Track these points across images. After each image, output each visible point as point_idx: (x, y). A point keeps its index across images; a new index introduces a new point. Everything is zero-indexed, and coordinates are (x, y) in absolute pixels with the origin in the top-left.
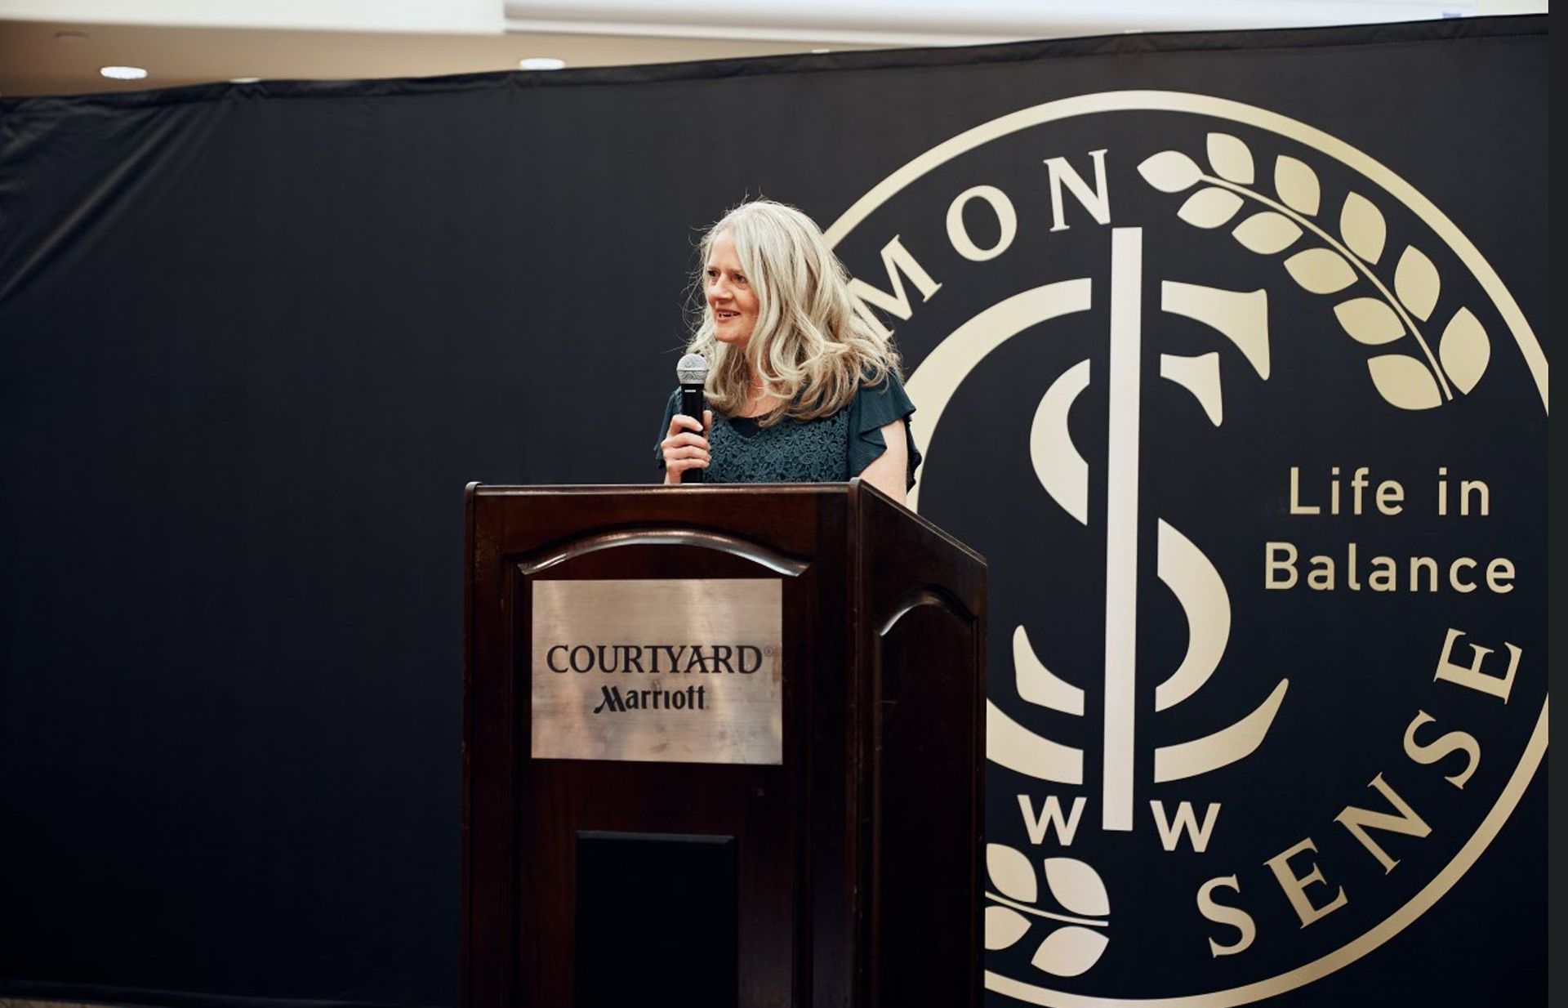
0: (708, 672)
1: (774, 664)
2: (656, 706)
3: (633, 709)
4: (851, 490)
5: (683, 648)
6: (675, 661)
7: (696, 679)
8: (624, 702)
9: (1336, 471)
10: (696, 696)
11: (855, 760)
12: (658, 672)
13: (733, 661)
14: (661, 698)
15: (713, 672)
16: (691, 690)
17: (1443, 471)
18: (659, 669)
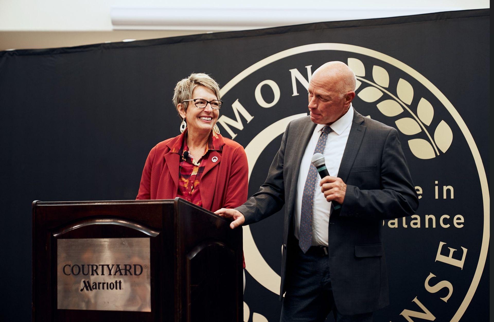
0: (122, 275)
1: (147, 271)
2: (103, 288)
3: (95, 290)
4: (175, 202)
5: (113, 265)
6: (110, 271)
7: (118, 278)
8: (91, 287)
10: (118, 284)
11: (178, 310)
12: (104, 275)
13: (132, 270)
14: (105, 285)
15: (125, 275)
16: (116, 282)
17: (436, 182)
18: (104, 273)
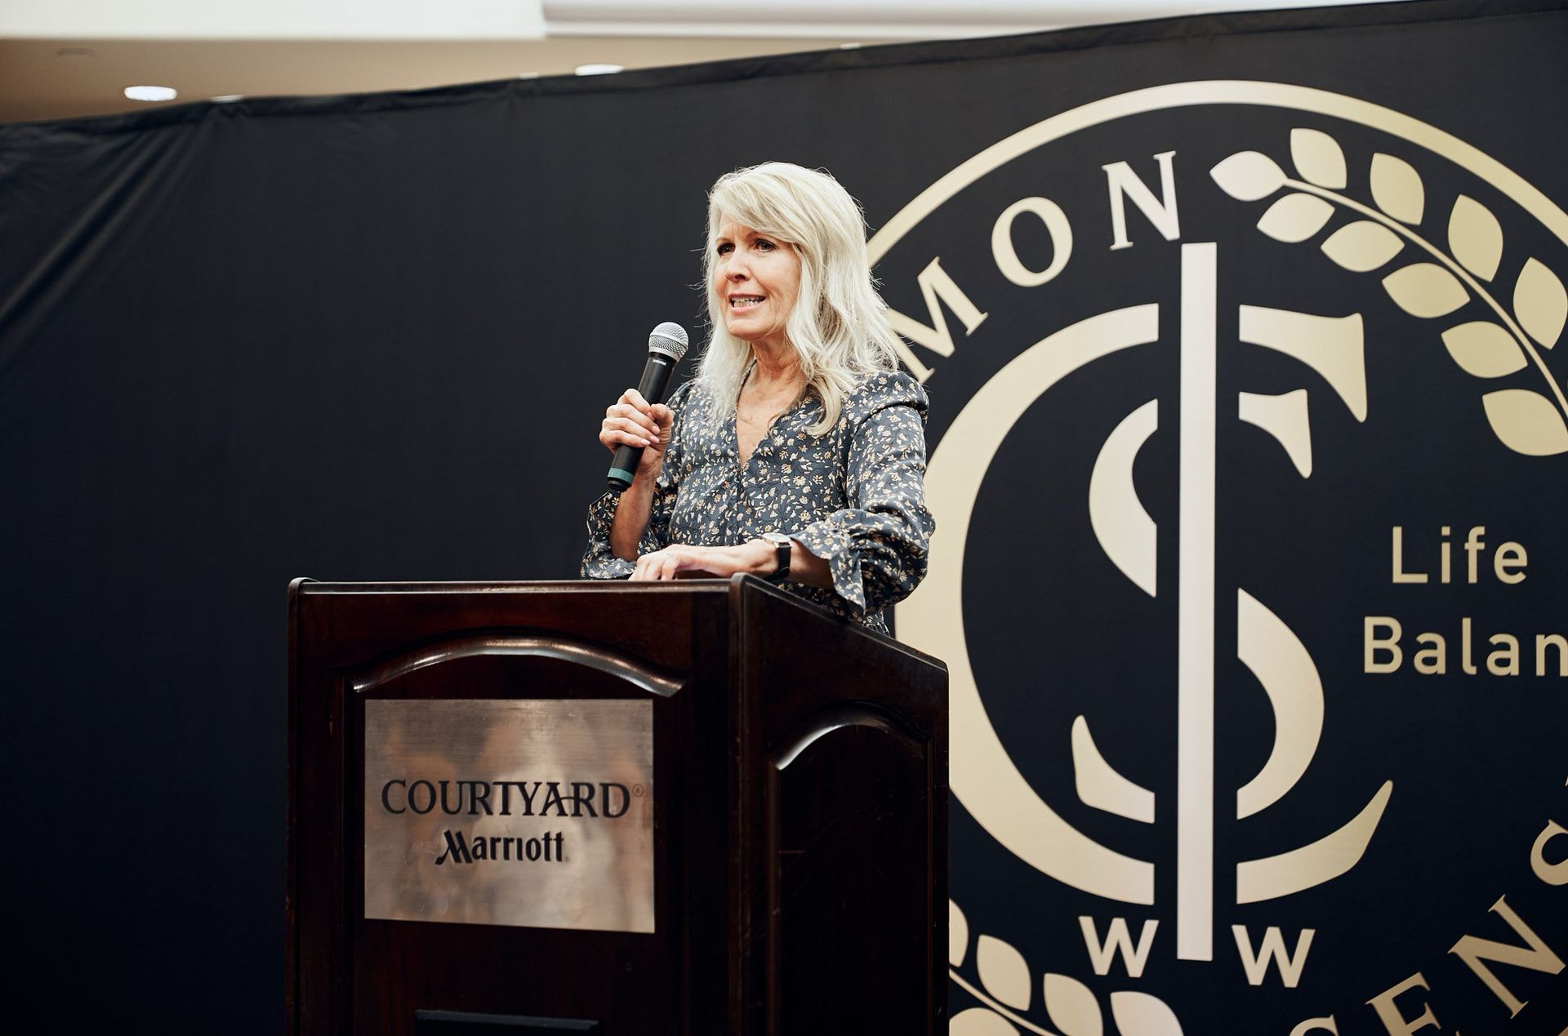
0: (566, 814)
1: (644, 805)
2: (506, 857)
3: (481, 860)
4: (732, 588)
5: (538, 784)
6: (528, 801)
7: (553, 823)
8: (470, 850)
9: (1446, 531)
10: (553, 844)
11: (740, 928)
12: (510, 814)
13: (597, 803)
14: (513, 847)
15: (573, 815)
16: (547, 837)
18: (511, 810)
